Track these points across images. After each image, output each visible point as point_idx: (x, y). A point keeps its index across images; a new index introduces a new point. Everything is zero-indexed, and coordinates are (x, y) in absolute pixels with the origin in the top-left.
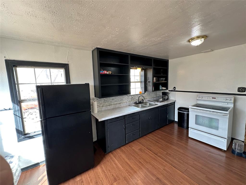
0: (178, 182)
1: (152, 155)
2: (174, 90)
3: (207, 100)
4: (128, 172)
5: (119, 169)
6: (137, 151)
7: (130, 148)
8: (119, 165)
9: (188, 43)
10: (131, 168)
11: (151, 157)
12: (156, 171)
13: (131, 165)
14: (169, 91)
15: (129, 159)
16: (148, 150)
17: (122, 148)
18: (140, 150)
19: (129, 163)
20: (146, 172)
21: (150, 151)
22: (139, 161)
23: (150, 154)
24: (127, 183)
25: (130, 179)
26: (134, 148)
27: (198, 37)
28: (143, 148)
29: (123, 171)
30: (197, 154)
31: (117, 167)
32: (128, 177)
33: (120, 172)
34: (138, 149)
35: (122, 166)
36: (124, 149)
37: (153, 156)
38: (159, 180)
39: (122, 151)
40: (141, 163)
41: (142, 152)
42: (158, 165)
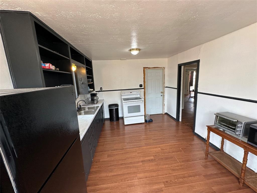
0: (149, 152)
1: (122, 152)
2: (101, 90)
3: (127, 95)
4: (124, 180)
5: (115, 187)
6: (108, 159)
7: (98, 163)
8: (110, 186)
9: (129, 51)
10: (122, 174)
11: (122, 153)
12: (136, 158)
13: (119, 173)
14: (96, 92)
15: (111, 172)
16: (115, 151)
17: (92, 170)
18: (109, 156)
19: (115, 174)
20: (133, 165)
21: (116, 151)
22: (120, 164)
23: (120, 153)
24: (134, 187)
25: (132, 182)
26: (102, 160)
27: (137, 49)
28: (109, 152)
29: (120, 185)
30: (138, 132)
31: (111, 189)
32: (129, 182)
33: (120, 188)
34: (107, 157)
35: (114, 183)
36: (95, 170)
37: (124, 152)
38: (144, 161)
39: (96, 172)
40: (123, 164)
41: (113, 156)
42: (133, 154)
